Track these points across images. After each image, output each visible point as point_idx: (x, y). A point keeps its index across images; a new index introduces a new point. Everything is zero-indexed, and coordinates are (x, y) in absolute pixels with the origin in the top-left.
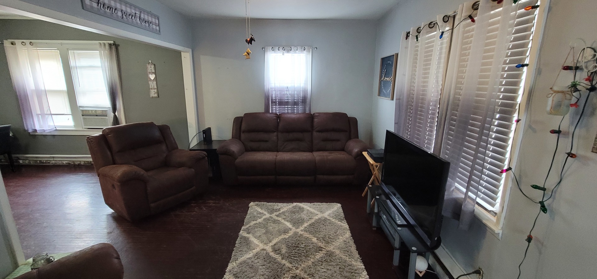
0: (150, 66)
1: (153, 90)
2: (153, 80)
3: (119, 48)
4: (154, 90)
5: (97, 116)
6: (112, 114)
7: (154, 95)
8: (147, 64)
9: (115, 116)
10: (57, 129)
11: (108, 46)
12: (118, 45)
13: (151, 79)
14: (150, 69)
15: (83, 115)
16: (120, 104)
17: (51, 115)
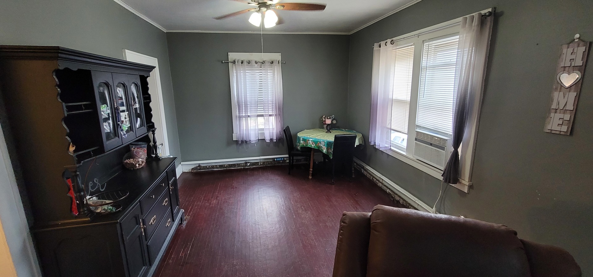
0: (570, 50)
1: (559, 115)
2: (571, 87)
3: (502, 20)
4: (561, 116)
5: (431, 145)
6: (452, 149)
7: (558, 128)
8: (565, 46)
9: (456, 154)
10: (392, 148)
11: (476, 21)
12: (502, 14)
13: (562, 86)
14: (570, 57)
15: (416, 139)
16: (469, 133)
17: (391, 129)
